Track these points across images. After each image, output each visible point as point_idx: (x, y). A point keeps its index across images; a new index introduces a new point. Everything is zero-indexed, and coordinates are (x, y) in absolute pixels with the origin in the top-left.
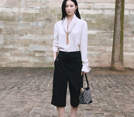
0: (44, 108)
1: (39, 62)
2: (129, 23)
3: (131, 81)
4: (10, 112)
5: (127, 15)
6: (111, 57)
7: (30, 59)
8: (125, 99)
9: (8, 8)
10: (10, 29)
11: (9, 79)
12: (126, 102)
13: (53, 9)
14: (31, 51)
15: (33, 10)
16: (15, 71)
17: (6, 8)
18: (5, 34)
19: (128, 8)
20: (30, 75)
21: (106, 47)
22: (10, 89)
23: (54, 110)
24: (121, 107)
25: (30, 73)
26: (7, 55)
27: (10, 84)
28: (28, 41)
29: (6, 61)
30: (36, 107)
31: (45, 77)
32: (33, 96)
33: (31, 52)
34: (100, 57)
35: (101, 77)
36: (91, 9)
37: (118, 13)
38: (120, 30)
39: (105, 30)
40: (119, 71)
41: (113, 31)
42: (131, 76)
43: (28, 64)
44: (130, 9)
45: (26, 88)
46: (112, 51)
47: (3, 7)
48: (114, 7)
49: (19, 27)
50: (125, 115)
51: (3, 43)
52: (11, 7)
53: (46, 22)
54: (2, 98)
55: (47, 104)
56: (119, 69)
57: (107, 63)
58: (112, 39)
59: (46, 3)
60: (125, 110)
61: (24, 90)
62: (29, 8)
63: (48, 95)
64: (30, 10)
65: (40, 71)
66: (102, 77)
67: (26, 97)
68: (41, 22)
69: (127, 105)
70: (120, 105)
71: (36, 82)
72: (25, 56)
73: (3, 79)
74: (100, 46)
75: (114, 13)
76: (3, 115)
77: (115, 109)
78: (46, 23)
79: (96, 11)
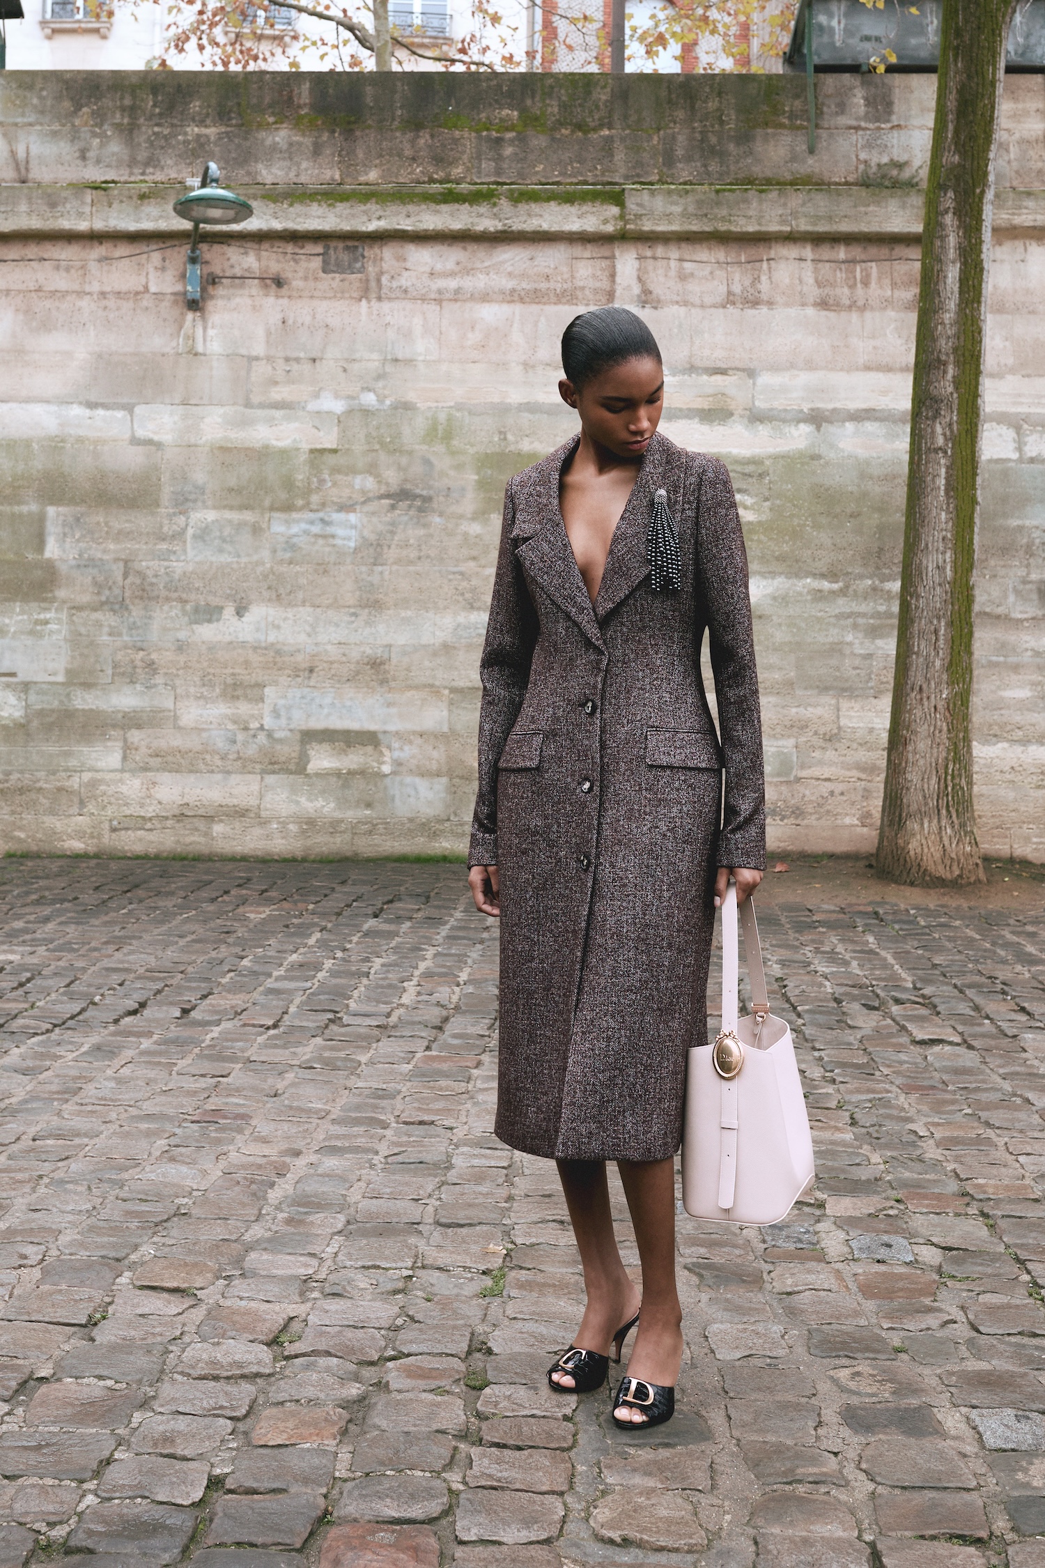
0: (372, 1166)
1: (338, 815)
2: (1014, 523)
3: (1031, 961)
4: (122, 1195)
5: (998, 461)
6: (883, 776)
7: (269, 797)
8: (984, 1097)
9: (105, 406)
10: (118, 570)
11: (111, 948)
12: (997, 1117)
13: (442, 417)
14: (277, 735)
15: (295, 425)
16: (156, 883)
17: (88, 412)
18: (79, 608)
19: (1013, 410)
20: (266, 912)
21: (845, 704)
22: (116, 1021)
23: (452, 1176)
24: (957, 1159)
25: (270, 901)
26: (101, 764)
27: (116, 978)
28: (255, 658)
29: (91, 807)
30: (313, 1158)
31: (386, 927)
32: (290, 1076)
33: (280, 741)
34: (798, 780)
35: (801, 927)
36: (732, 414)
37: (936, 450)
38: (949, 573)
39: (832, 575)
40: (938, 883)
41: (896, 586)
42: (1036, 921)
43: (257, 831)
44: (1026, 419)
45: (237, 1014)
46: (885, 736)
47: (64, 402)
48: (906, 404)
49: (191, 553)
50: (984, 1215)
51: (69, 672)
52: (125, 400)
53: (389, 517)
54: (54, 1088)
55: (397, 1133)
56: (941, 872)
57: (848, 821)
58: (889, 646)
59: (389, 368)
60: (987, 1182)
61: (226, 1025)
62: (262, 406)
63: (406, 1068)
64: (271, 422)
65: (343, 883)
66: (812, 926)
67: (238, 1076)
68: (352, 518)
69: (1001, 1142)
70: (947, 1144)
71: (318, 967)
72: (229, 773)
73: (67, 947)
74: (799, 692)
75: (903, 444)
76: (71, 1218)
77: (907, 1174)
78: (393, 524)
79: (764, 430)
